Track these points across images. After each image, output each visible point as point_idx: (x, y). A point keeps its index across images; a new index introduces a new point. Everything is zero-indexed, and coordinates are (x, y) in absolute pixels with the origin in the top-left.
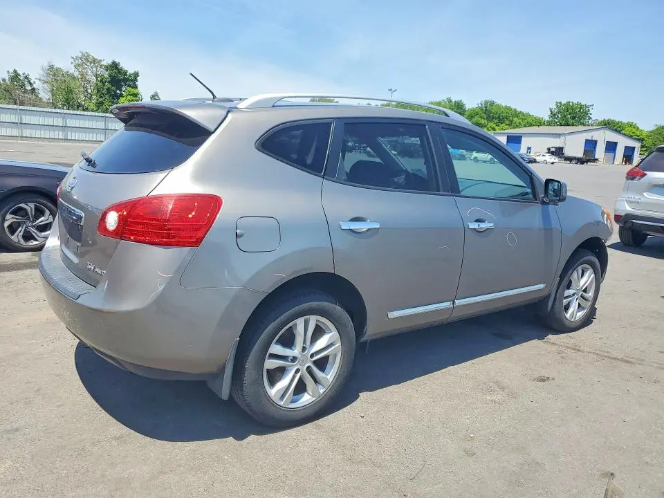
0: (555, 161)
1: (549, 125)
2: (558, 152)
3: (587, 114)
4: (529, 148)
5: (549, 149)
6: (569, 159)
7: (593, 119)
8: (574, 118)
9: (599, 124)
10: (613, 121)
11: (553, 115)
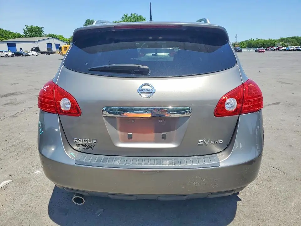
0: (37, 54)
1: (25, 37)
2: (37, 50)
3: (42, 32)
4: (21, 49)
5: (32, 49)
6: (43, 53)
7: (45, 34)
8: (36, 33)
9: (48, 36)
10: (53, 35)
11: (25, 32)
